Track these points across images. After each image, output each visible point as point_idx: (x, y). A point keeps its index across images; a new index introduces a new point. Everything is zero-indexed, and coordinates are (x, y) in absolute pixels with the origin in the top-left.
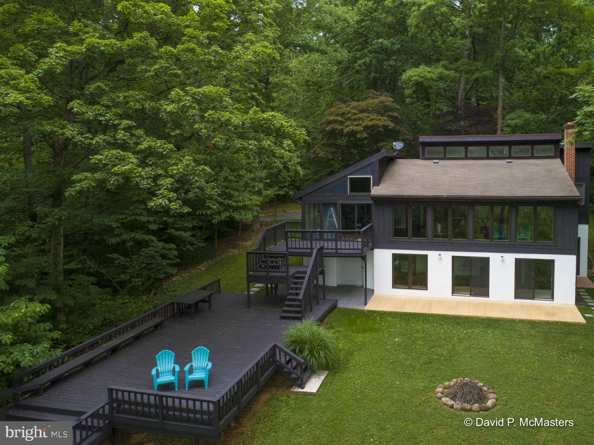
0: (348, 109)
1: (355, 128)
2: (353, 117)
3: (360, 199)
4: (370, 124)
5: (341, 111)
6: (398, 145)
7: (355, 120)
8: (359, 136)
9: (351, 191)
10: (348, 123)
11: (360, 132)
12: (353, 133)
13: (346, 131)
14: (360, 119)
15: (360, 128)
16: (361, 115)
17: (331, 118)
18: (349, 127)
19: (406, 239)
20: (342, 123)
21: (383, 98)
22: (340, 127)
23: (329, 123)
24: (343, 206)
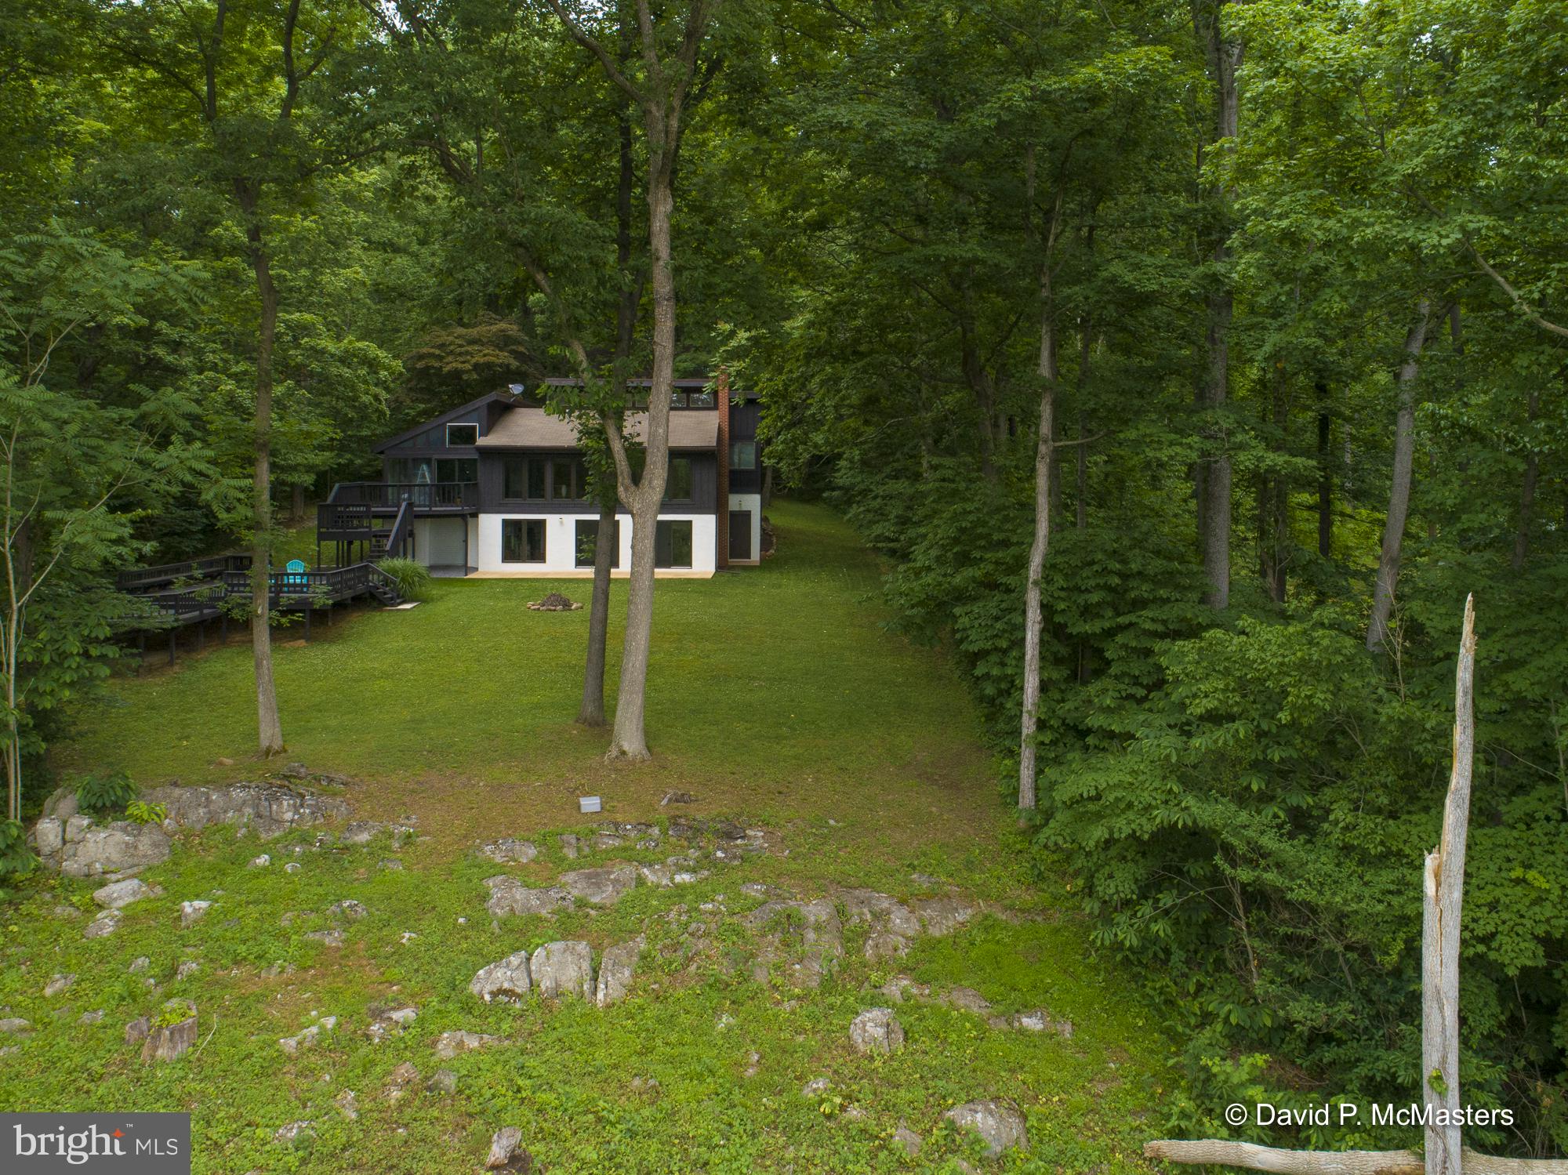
0: (451, 338)
1: (460, 366)
2: (458, 350)
3: (464, 452)
4: (482, 360)
5: (439, 341)
6: (516, 389)
7: (460, 354)
8: (465, 377)
9: (451, 442)
10: (450, 359)
11: (468, 372)
12: (457, 374)
13: (446, 369)
14: (467, 353)
15: (468, 366)
16: (469, 348)
17: (425, 350)
18: (451, 365)
19: (519, 501)
20: (440, 358)
21: (503, 325)
22: (436, 365)
23: (421, 357)
24: (440, 462)
